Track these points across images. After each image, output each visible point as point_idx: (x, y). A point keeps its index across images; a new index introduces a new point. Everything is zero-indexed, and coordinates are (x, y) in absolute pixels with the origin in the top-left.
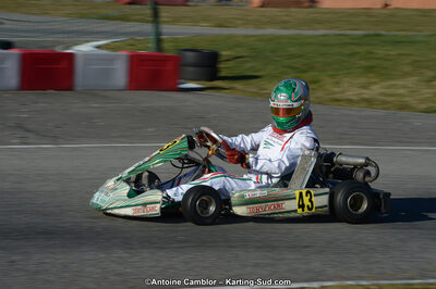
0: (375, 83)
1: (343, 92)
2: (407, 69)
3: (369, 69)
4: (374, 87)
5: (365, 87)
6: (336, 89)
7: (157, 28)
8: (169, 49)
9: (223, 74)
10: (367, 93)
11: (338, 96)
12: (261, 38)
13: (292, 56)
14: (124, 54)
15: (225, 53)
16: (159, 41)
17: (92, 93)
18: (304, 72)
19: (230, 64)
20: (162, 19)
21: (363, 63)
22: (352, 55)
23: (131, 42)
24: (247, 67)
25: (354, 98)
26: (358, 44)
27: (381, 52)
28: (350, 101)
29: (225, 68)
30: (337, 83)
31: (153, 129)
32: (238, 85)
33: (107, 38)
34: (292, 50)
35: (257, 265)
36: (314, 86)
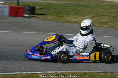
0: (78, 17)
1: (69, 19)
2: (87, 14)
3: (77, 13)
4: (78, 18)
5: (75, 18)
8: (21, 5)
9: (36, 13)
10: (76, 20)
11: (68, 20)
12: (47, 4)
13: (56, 9)
14: (8, 6)
15: (37, 7)
16: (18, 3)
18: (59, 13)
19: (38, 10)
21: (75, 12)
22: (72, 9)
23: (10, 3)
24: (43, 11)
25: (72, 21)
26: (74, 6)
27: (80, 9)
28: (71, 22)
29: (37, 12)
30: (68, 17)
31: (16, 28)
32: (40, 16)
33: (3, 1)
34: (56, 7)
35: (43, 66)
36: (61, 17)
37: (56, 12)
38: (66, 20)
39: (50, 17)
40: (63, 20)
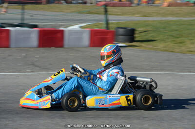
6: (192, 46)
7: (106, 17)
8: (112, 27)
9: (137, 39)
14: (88, 30)
16: (107, 24)
17: (72, 49)
18: (178, 38)
19: (142, 34)
20: (109, 13)
24: (149, 36)
29: (138, 36)
30: (193, 43)
32: (143, 44)
36: (181, 45)
37: (173, 36)
38: (190, 48)
39: (161, 45)
40: (183, 48)
